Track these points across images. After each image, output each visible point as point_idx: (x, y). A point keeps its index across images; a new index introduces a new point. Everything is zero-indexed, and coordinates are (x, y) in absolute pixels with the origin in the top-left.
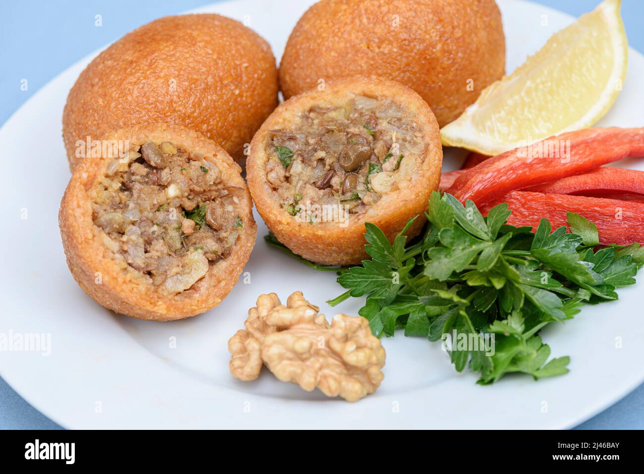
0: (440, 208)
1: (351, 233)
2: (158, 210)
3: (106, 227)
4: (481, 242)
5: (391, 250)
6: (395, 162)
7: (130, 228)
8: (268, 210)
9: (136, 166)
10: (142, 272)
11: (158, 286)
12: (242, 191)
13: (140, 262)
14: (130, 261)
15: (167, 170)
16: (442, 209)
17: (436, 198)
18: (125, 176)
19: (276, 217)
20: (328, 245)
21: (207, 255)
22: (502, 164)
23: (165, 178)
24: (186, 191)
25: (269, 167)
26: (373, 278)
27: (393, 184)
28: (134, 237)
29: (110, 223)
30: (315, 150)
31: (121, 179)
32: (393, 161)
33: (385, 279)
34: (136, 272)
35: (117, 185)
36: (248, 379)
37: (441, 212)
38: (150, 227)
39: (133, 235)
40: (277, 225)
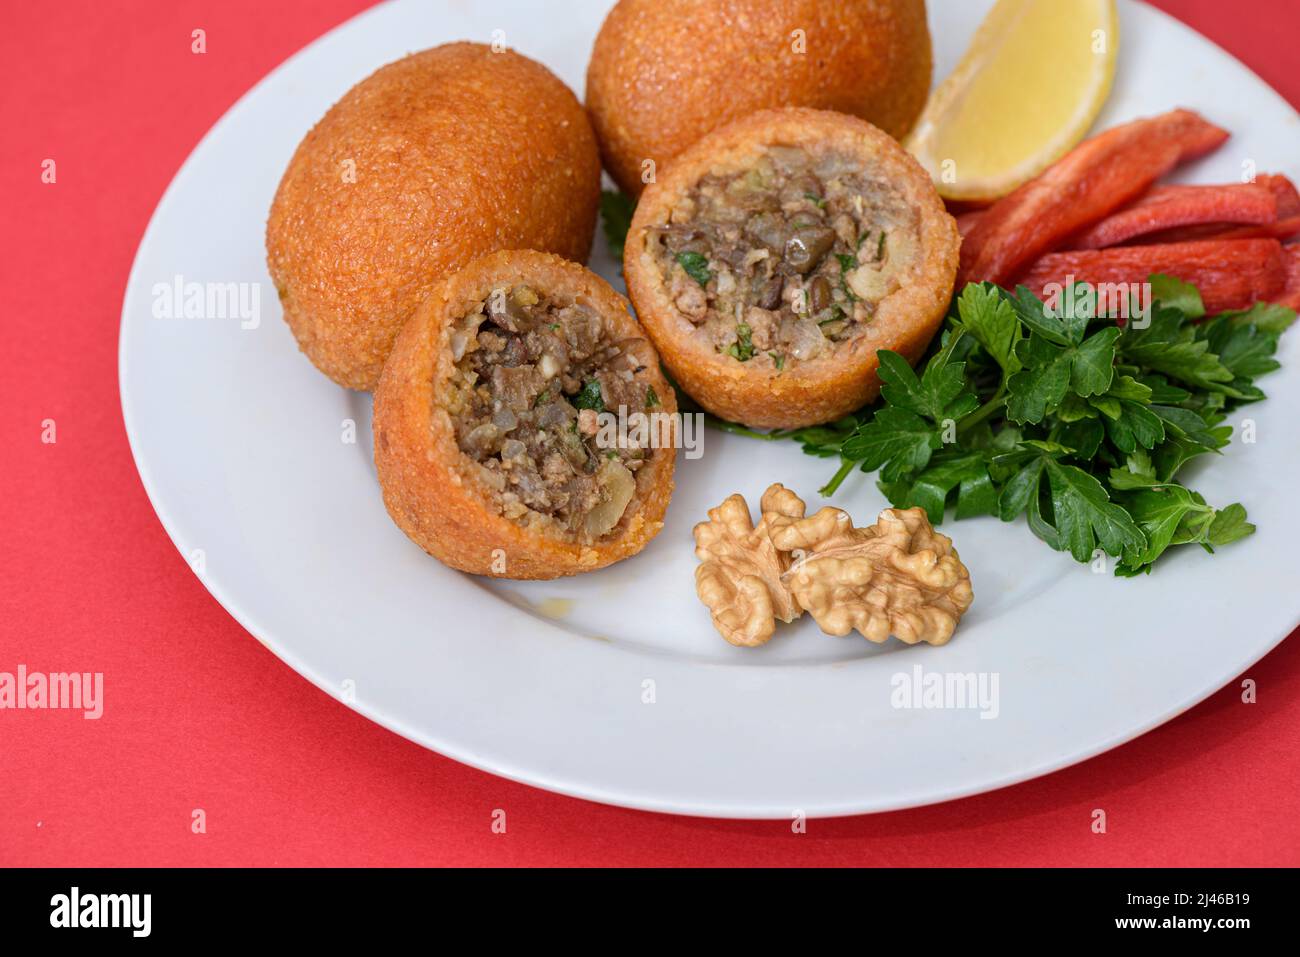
0: (987, 308)
1: (853, 375)
2: (536, 405)
3: (475, 451)
4: (1064, 351)
5: (918, 387)
6: (876, 246)
7: (507, 446)
8: (699, 362)
9: (487, 337)
10: (551, 515)
11: (577, 532)
12: (640, 344)
13: (542, 498)
14: (528, 501)
15: (531, 335)
16: (992, 309)
17: (979, 293)
18: (477, 358)
19: (720, 371)
20: (814, 400)
21: (629, 463)
22: (1022, 214)
23: (534, 349)
24: (566, 364)
25: (674, 291)
26: (891, 436)
27: (888, 282)
28: (519, 459)
29: (479, 442)
30: (743, 250)
31: (472, 365)
32: (870, 245)
33: (909, 434)
34: (543, 517)
35: (472, 378)
36: (757, 642)
37: (991, 315)
38: (534, 436)
39: (515, 453)
40: (722, 382)
